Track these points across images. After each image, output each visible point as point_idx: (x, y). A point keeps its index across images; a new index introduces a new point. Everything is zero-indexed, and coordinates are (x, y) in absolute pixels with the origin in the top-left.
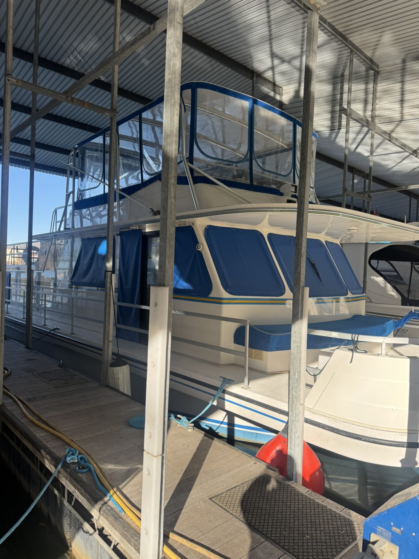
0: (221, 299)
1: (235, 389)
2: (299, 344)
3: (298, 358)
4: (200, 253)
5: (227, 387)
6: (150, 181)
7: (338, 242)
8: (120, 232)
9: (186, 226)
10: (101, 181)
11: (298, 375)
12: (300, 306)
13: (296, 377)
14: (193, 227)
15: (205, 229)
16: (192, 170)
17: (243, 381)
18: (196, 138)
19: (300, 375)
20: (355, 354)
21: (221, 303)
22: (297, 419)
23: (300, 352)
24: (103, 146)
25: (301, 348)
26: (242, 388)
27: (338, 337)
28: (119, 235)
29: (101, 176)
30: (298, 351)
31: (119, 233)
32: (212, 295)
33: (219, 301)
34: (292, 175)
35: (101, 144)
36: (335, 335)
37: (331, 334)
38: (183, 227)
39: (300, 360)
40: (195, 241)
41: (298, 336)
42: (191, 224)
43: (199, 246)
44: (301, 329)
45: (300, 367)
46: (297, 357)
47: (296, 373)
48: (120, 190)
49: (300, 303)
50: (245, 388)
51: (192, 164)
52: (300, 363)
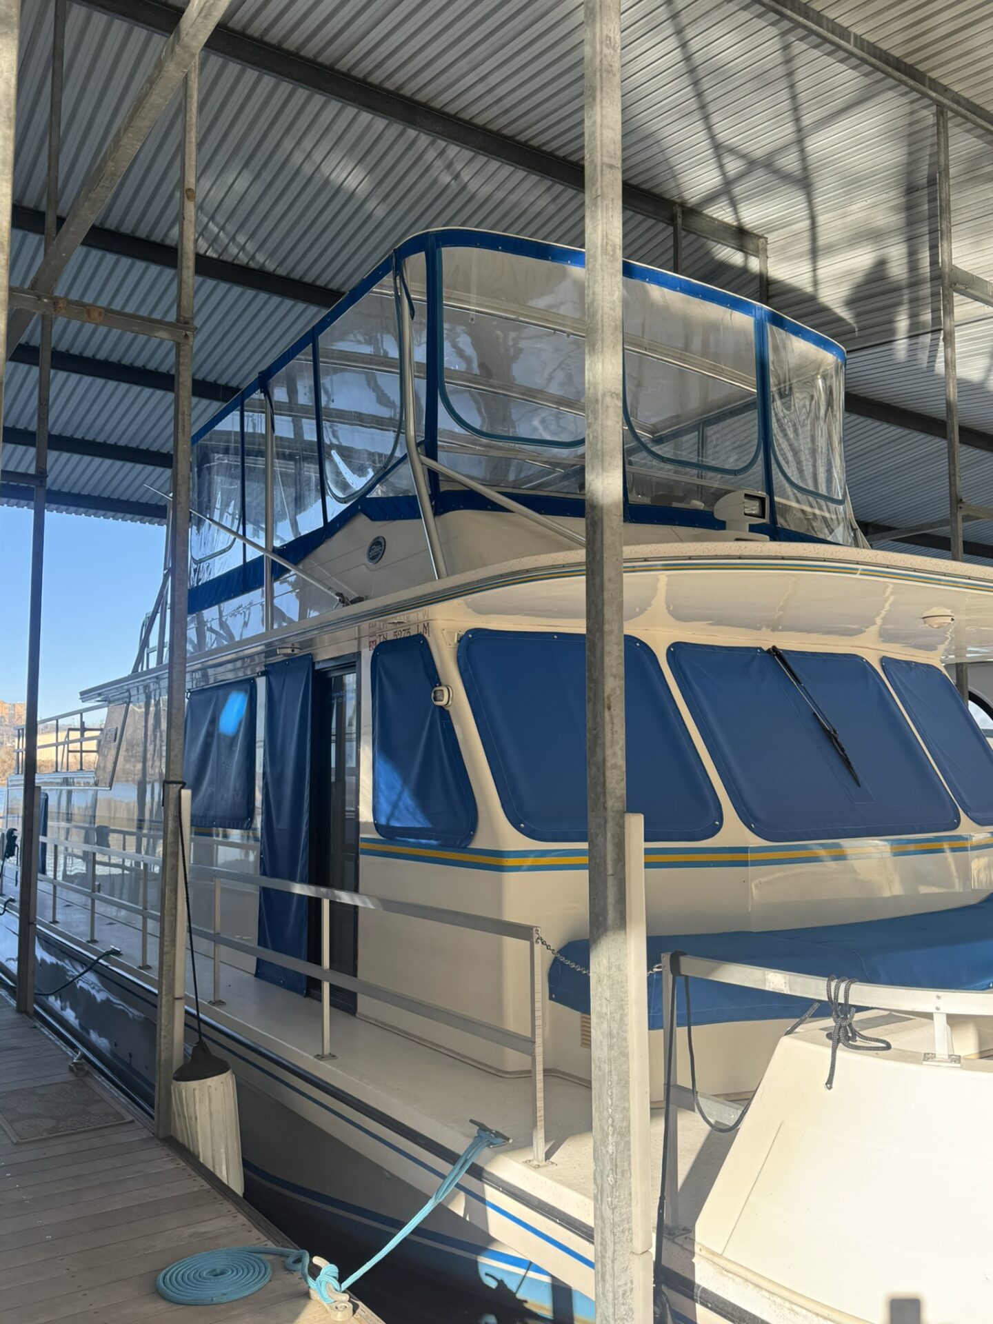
0: (500, 854)
1: (508, 1168)
2: (615, 1026)
3: (615, 1078)
4: (444, 713)
5: (490, 1160)
6: (344, 518)
7: (936, 659)
8: (265, 666)
9: (410, 637)
10: (236, 534)
11: (617, 1144)
12: (610, 882)
13: (611, 1148)
14: (426, 635)
15: (459, 641)
16: (433, 476)
17: (528, 1143)
18: (443, 383)
19: (628, 1143)
20: (843, 1054)
21: (501, 869)
22: (622, 1310)
23: (625, 1055)
24: (239, 439)
25: (625, 1039)
26: (527, 1162)
27: (786, 991)
28: (263, 674)
29: (237, 517)
30: (615, 1053)
31: (264, 669)
32: (477, 844)
33: (495, 861)
34: (759, 467)
35: (236, 432)
36: (776, 981)
37: (764, 981)
38: (404, 638)
39: (625, 1083)
40: (433, 678)
41: (608, 994)
42: (421, 630)
43: (439, 694)
44: (619, 968)
45: (626, 1110)
46: (610, 1072)
47: (608, 1134)
48: (275, 551)
49: (610, 871)
50: (535, 1163)
51: (435, 458)
52: (625, 1098)
